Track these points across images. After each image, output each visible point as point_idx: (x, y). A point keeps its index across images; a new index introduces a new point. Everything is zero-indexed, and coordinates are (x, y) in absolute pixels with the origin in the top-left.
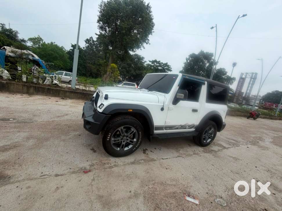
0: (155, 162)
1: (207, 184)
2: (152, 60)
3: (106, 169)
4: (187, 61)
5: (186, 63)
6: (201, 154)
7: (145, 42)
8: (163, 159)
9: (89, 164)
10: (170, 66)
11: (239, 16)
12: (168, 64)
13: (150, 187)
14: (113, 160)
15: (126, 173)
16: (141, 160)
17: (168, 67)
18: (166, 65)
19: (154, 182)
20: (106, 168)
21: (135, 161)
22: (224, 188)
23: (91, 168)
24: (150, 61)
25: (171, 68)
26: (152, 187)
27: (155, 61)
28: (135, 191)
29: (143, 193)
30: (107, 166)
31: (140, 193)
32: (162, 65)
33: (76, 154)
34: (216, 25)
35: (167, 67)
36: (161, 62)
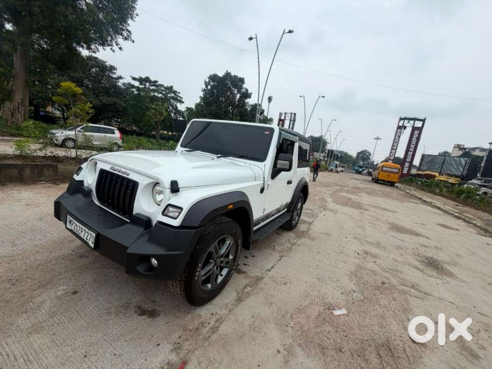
0: (264, 280)
1: (333, 281)
2: (139, 77)
3: (209, 337)
4: (207, 87)
5: (205, 89)
6: (299, 242)
7: (122, 35)
8: (269, 270)
9: (167, 350)
10: (179, 93)
11: (285, 30)
12: (175, 89)
13: (292, 324)
14: (204, 312)
15: (247, 323)
16: (246, 287)
17: (175, 94)
18: (170, 89)
19: (289, 314)
20: (208, 335)
21: (238, 294)
22: (347, 278)
23: (181, 356)
24: (134, 79)
25: (180, 97)
26: (294, 324)
27: (147, 80)
28: (283, 345)
29: (294, 341)
30: (205, 331)
31: (291, 344)
32: (163, 88)
33: (113, 344)
34: (256, 35)
35: (173, 95)
36: (159, 83)
